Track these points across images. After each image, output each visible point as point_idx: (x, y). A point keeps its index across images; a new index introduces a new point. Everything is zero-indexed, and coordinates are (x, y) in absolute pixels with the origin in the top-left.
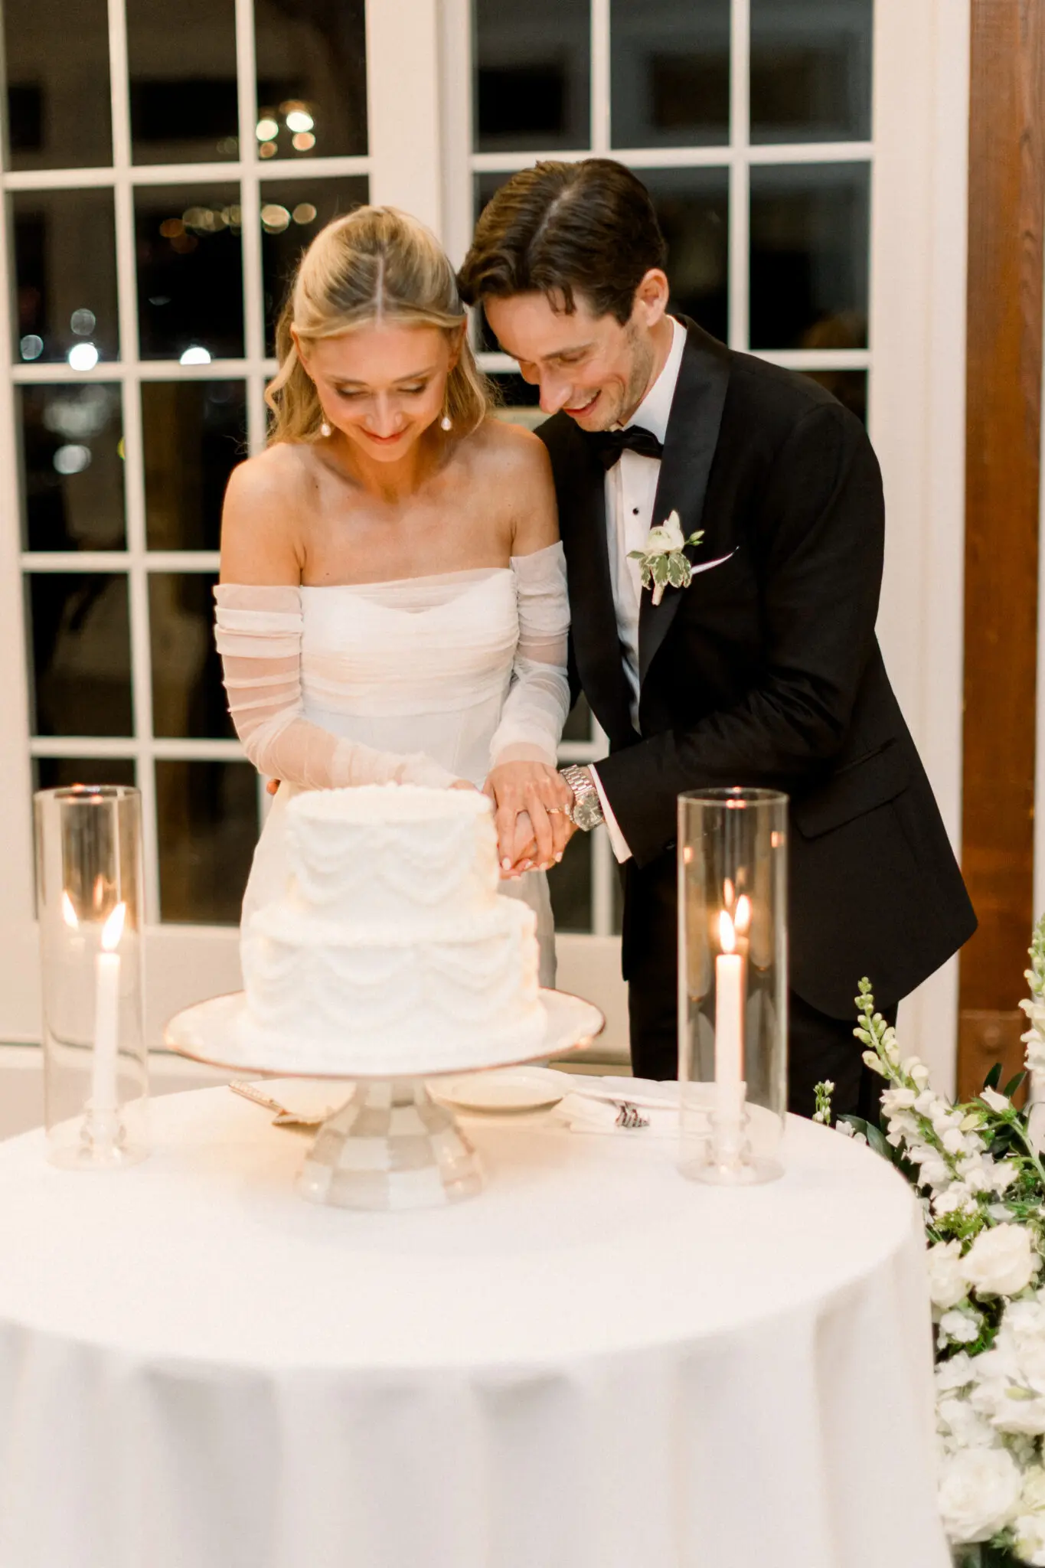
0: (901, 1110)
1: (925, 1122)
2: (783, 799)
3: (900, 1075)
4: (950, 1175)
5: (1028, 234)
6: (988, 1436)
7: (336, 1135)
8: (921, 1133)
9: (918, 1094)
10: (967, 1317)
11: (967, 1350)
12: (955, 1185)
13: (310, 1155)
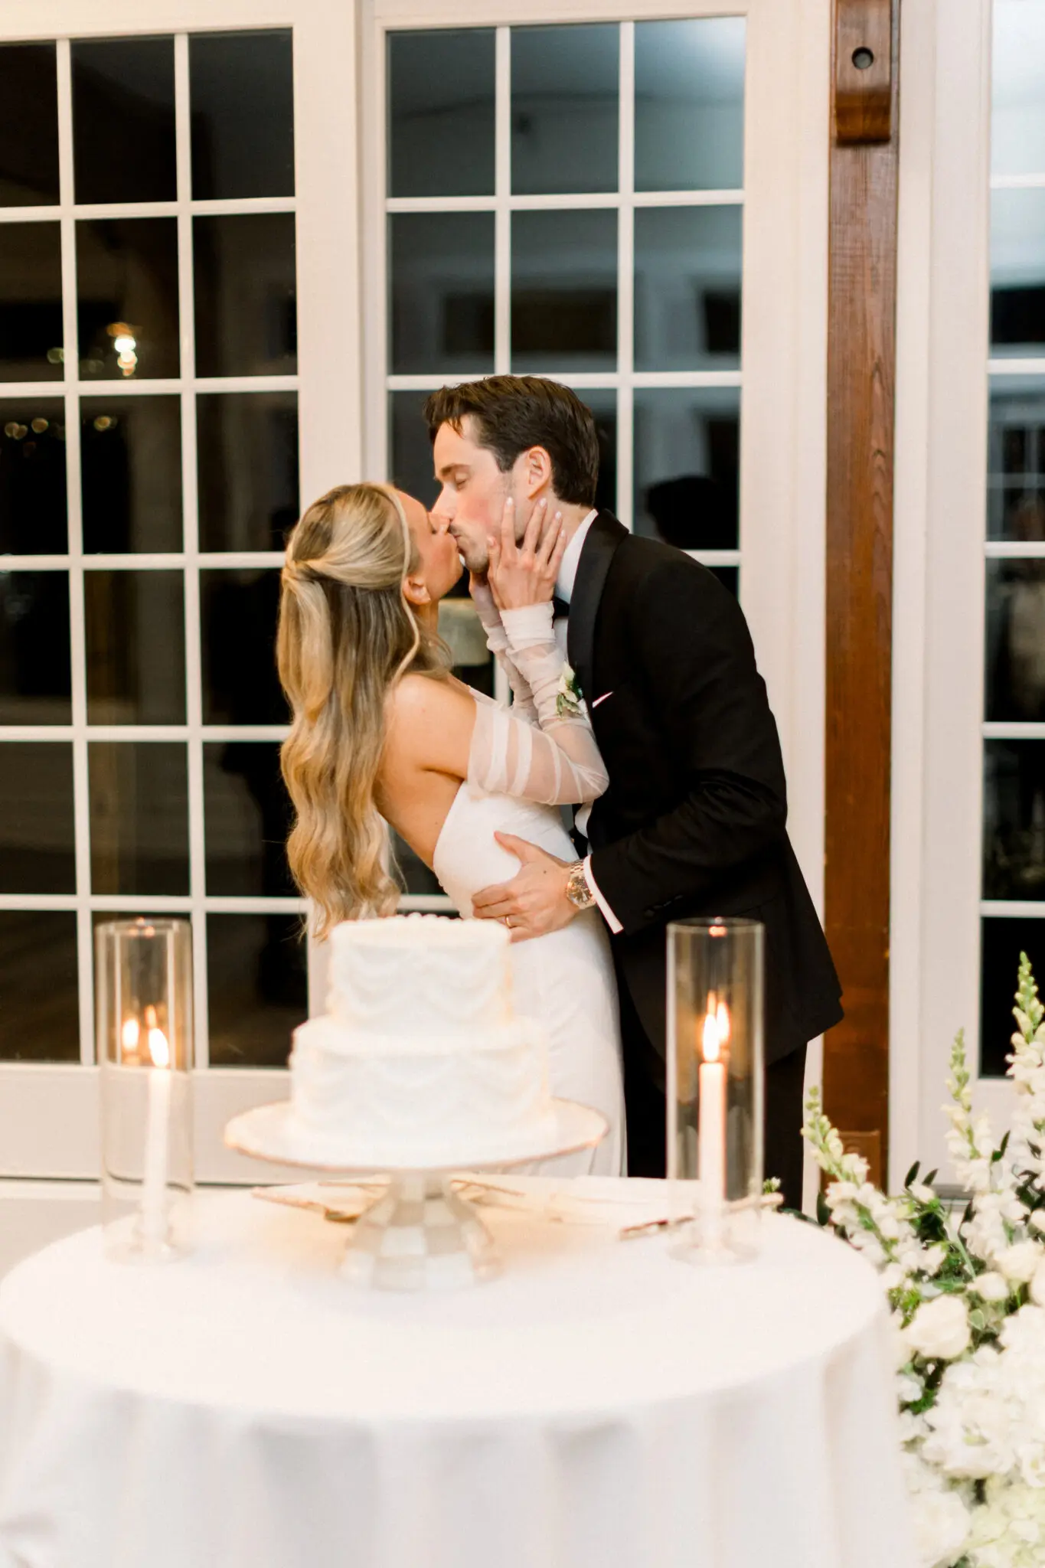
0: (843, 1201)
1: (862, 1210)
2: (758, 929)
3: (840, 1171)
4: (886, 1257)
5: (879, 451)
6: (937, 1481)
7: (373, 1225)
8: (860, 1222)
9: (858, 1186)
10: (911, 1380)
11: (912, 1410)
12: (891, 1266)
13: (349, 1244)
